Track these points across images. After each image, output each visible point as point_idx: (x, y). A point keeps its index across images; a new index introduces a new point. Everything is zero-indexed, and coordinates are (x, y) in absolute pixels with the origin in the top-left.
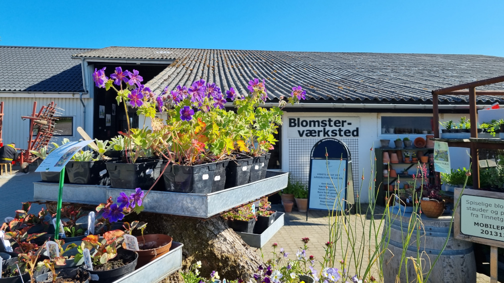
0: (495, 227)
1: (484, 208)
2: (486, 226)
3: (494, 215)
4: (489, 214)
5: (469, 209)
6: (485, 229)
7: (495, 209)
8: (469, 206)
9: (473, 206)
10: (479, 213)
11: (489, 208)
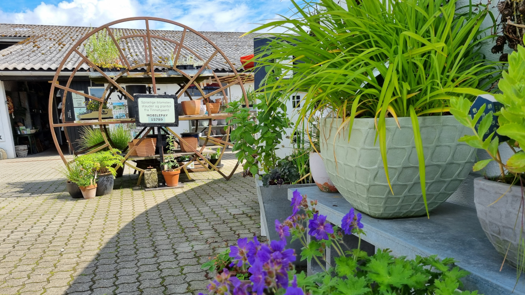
0: (158, 115)
1: (151, 104)
2: (153, 115)
3: (157, 108)
4: (154, 108)
5: (143, 106)
6: (153, 117)
7: (157, 105)
8: (143, 104)
9: (145, 105)
10: (149, 108)
11: (154, 105)
